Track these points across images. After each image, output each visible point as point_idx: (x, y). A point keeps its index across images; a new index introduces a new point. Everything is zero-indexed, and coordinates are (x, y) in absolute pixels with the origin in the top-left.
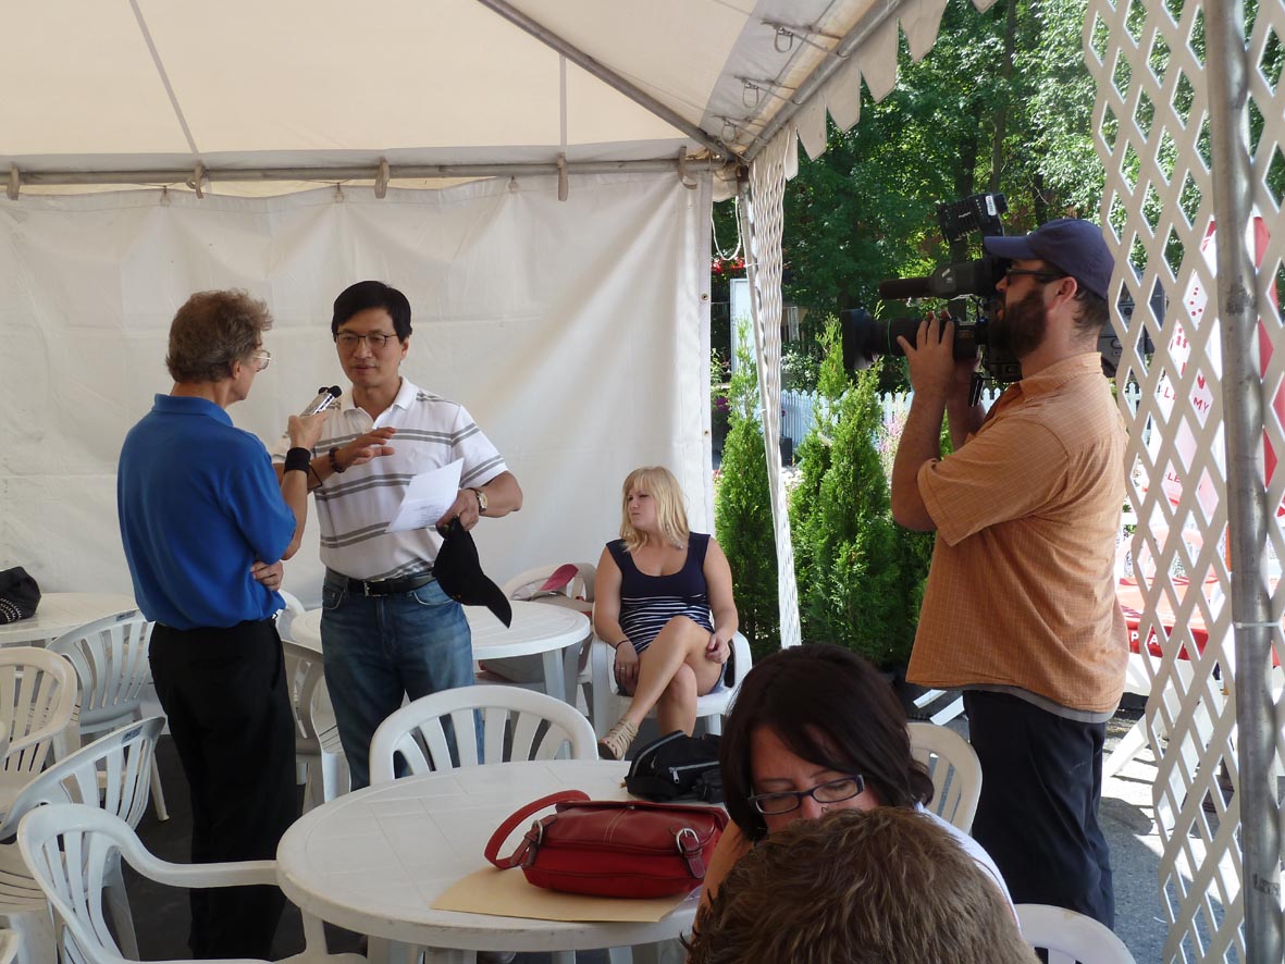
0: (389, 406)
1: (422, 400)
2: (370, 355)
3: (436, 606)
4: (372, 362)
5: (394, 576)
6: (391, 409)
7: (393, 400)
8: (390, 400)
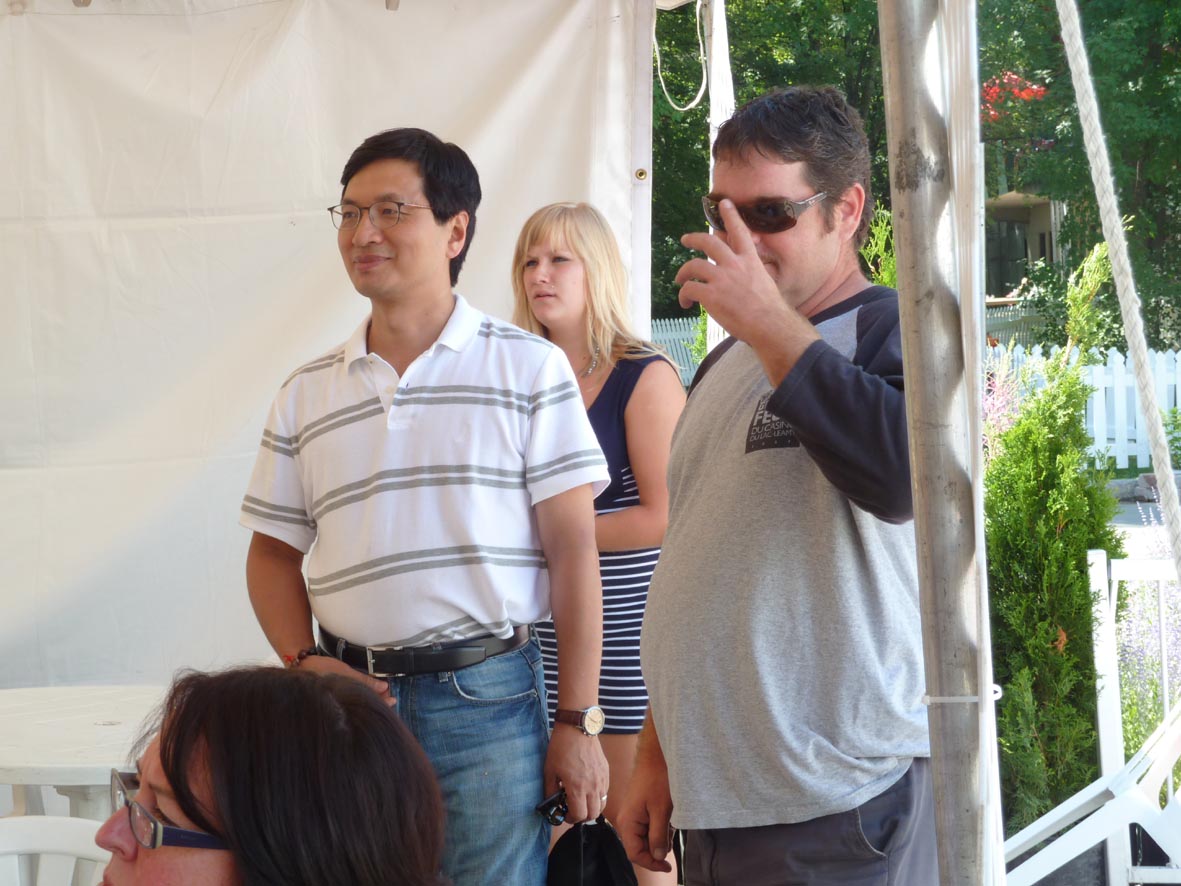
0: (427, 346)
1: (487, 335)
2: (378, 239)
3: (494, 704)
4: (383, 251)
5: (420, 644)
6: (430, 353)
7: (436, 336)
8: (432, 335)
